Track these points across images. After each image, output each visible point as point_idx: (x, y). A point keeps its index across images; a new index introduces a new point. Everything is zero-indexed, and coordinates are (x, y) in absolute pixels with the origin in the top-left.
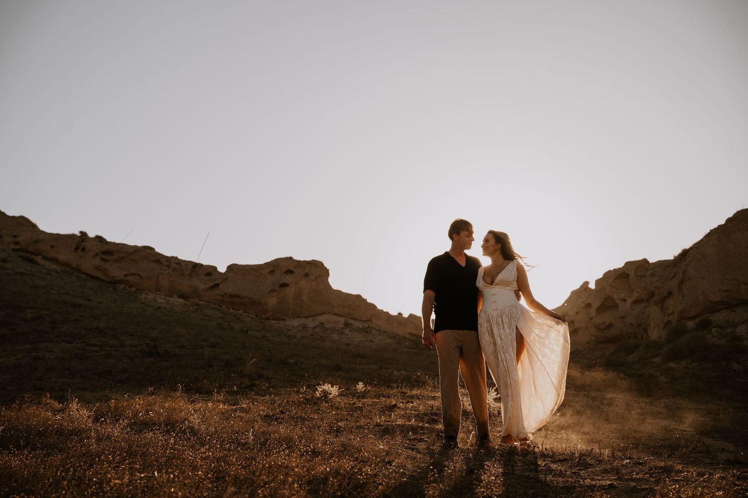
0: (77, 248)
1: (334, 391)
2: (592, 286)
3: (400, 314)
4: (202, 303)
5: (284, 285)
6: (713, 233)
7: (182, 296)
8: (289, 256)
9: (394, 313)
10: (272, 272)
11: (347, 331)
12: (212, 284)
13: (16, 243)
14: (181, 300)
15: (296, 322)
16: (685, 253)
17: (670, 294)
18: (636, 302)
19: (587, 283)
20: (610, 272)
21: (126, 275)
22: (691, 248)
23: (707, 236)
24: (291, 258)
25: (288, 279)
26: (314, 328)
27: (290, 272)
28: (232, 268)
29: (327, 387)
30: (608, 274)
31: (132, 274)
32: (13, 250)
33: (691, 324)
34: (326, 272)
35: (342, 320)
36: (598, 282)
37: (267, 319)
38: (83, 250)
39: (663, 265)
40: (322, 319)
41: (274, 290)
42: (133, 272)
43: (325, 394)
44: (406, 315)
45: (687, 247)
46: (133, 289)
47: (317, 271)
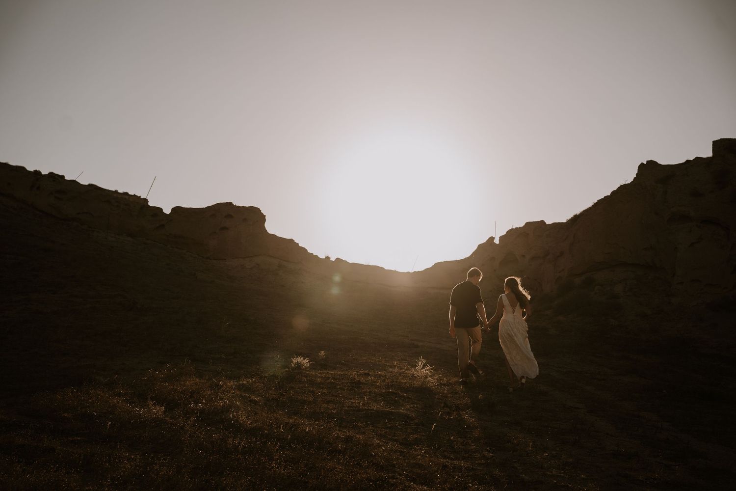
0: (33, 186)
2: (497, 241)
3: (328, 258)
4: (148, 242)
5: (225, 228)
6: (600, 202)
7: (131, 235)
8: (229, 201)
9: (322, 256)
10: (214, 215)
11: (280, 272)
12: (157, 224)
14: (130, 239)
15: (235, 263)
16: (576, 218)
17: (562, 253)
18: (533, 258)
19: (492, 239)
20: (512, 230)
21: (78, 214)
22: (581, 214)
23: (595, 205)
24: (231, 204)
25: (228, 223)
26: (251, 269)
27: (229, 216)
28: (177, 210)
30: (511, 232)
31: (84, 213)
33: (577, 281)
34: (263, 218)
35: (276, 262)
36: (501, 238)
37: (209, 258)
38: (38, 187)
39: (557, 227)
40: (258, 260)
41: (215, 233)
42: (86, 210)
44: (333, 259)
45: (578, 213)
46: (85, 227)
47: (254, 216)
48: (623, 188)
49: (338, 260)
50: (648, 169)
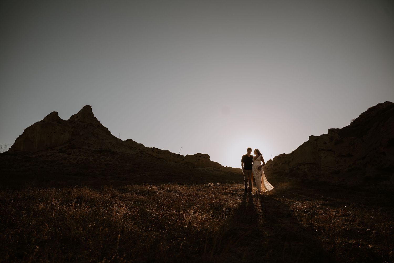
0: (152, 151)
1: (212, 184)
2: (272, 160)
3: (227, 167)
4: (180, 164)
5: (199, 160)
6: (299, 147)
7: (175, 162)
9: (225, 166)
10: (196, 156)
11: (214, 171)
12: (182, 159)
13: (140, 150)
14: (175, 163)
15: (202, 169)
16: (293, 152)
17: (290, 162)
18: (282, 164)
19: (271, 159)
20: (276, 156)
21: (163, 157)
22: (295, 151)
23: (298, 148)
24: (201, 153)
25: (200, 158)
26: (206, 170)
27: (200, 157)
28: (187, 156)
29: (210, 183)
30: (276, 157)
31: (164, 157)
32: (139, 151)
33: (295, 169)
34: (209, 157)
35: (213, 168)
36: (273, 159)
37: (195, 168)
38: (154, 151)
39: (288, 155)
40: (208, 168)
41: (196, 161)
42: (165, 156)
43: (210, 185)
44: (228, 167)
45: (294, 151)
46: (165, 160)
47: (207, 156)
48: (305, 143)
49: (229, 167)
50: (311, 138)
